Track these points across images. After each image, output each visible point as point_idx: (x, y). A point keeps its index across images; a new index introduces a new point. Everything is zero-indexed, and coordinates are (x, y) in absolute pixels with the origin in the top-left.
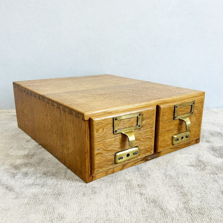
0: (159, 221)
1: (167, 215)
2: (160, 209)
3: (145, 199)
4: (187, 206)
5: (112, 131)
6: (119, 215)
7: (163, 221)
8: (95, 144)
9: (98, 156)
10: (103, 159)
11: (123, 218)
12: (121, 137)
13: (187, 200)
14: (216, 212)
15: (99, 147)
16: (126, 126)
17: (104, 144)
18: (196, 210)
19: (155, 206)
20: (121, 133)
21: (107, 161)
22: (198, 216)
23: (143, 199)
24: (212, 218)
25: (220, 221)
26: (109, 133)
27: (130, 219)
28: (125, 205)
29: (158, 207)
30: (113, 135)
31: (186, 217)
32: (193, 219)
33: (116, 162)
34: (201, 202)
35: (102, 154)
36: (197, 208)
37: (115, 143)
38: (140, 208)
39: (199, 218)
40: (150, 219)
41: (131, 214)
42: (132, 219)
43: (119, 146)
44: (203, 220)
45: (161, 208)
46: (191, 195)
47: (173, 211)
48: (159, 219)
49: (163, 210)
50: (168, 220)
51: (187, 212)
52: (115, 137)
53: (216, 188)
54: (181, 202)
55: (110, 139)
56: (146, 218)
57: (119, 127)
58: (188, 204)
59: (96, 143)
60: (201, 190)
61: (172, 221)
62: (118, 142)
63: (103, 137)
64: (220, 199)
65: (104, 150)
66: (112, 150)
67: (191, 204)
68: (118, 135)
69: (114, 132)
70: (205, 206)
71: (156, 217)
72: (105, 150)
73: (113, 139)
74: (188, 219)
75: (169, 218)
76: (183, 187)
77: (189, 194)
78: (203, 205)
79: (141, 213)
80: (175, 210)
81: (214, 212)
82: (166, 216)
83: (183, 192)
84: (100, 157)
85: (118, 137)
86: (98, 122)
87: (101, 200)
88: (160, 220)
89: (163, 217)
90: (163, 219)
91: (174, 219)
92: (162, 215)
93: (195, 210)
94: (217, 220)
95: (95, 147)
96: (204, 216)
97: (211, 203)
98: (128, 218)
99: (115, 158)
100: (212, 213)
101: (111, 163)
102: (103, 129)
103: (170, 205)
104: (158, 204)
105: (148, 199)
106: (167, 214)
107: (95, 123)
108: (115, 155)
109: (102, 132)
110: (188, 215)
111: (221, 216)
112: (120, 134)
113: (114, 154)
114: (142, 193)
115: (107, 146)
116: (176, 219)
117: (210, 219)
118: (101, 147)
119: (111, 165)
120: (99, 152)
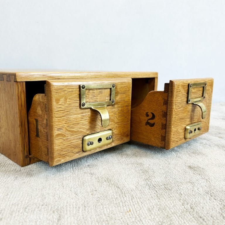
0: (114, 201)
1: (125, 194)
2: (115, 187)
3: (96, 179)
4: (149, 183)
5: (78, 105)
6: (59, 198)
7: (120, 200)
8: (54, 121)
9: (58, 138)
10: (67, 143)
11: (65, 202)
12: (90, 113)
13: (148, 176)
14: (185, 187)
15: (59, 125)
16: (96, 100)
17: (68, 122)
18: (161, 186)
19: (109, 184)
20: (91, 108)
21: (71, 148)
22: (164, 193)
23: (94, 179)
24: (182, 193)
25: (193, 196)
26: (74, 106)
27: (75, 201)
28: (70, 186)
29: (113, 185)
30: (79, 109)
31: (149, 194)
32: (159, 196)
33: (84, 150)
34: (166, 178)
35: (65, 136)
36: (162, 184)
37: (82, 121)
38: (89, 189)
39: (166, 194)
40: (102, 199)
41: (76, 196)
42: (78, 201)
43: (88, 127)
44: (171, 195)
45: (117, 187)
46: (153, 172)
47: (131, 188)
48: (114, 199)
49: (120, 188)
50: (127, 199)
51: (150, 188)
52: (82, 113)
53: (180, 164)
54: (142, 179)
55: (76, 116)
56: (98, 199)
57: (88, 100)
58: (150, 181)
59: (56, 119)
60: (164, 166)
61: (132, 200)
62: (86, 121)
63: (66, 111)
64: (187, 174)
65: (67, 130)
66: (78, 131)
67: (153, 180)
68: (87, 110)
69: (81, 105)
70: (171, 181)
71: (111, 197)
72: (69, 131)
73: (80, 116)
74: (153, 196)
75: (127, 196)
76: (142, 164)
77: (149, 171)
78: (169, 181)
79: (90, 194)
80: (134, 188)
81: (183, 186)
82: (123, 194)
83: (142, 169)
84: (61, 141)
85: (86, 114)
86: (59, 88)
87: (38, 183)
88: (116, 200)
89: (120, 196)
90: (120, 198)
91: (135, 197)
92: (118, 195)
93: (159, 186)
94: (188, 195)
95: (54, 124)
96: (172, 191)
97: (177, 178)
98: (72, 201)
99: (82, 144)
100: (181, 188)
101: (77, 150)
102: (66, 99)
103: (128, 182)
104: (112, 183)
105: (100, 178)
106: (124, 192)
107: (53, 88)
108: (83, 140)
109: (63, 103)
110: (152, 192)
111: (193, 191)
112: (89, 109)
113: (81, 137)
114: (93, 173)
115: (72, 126)
116: (137, 197)
117: (180, 194)
118: (63, 125)
119: (77, 153)
120: (59, 132)
